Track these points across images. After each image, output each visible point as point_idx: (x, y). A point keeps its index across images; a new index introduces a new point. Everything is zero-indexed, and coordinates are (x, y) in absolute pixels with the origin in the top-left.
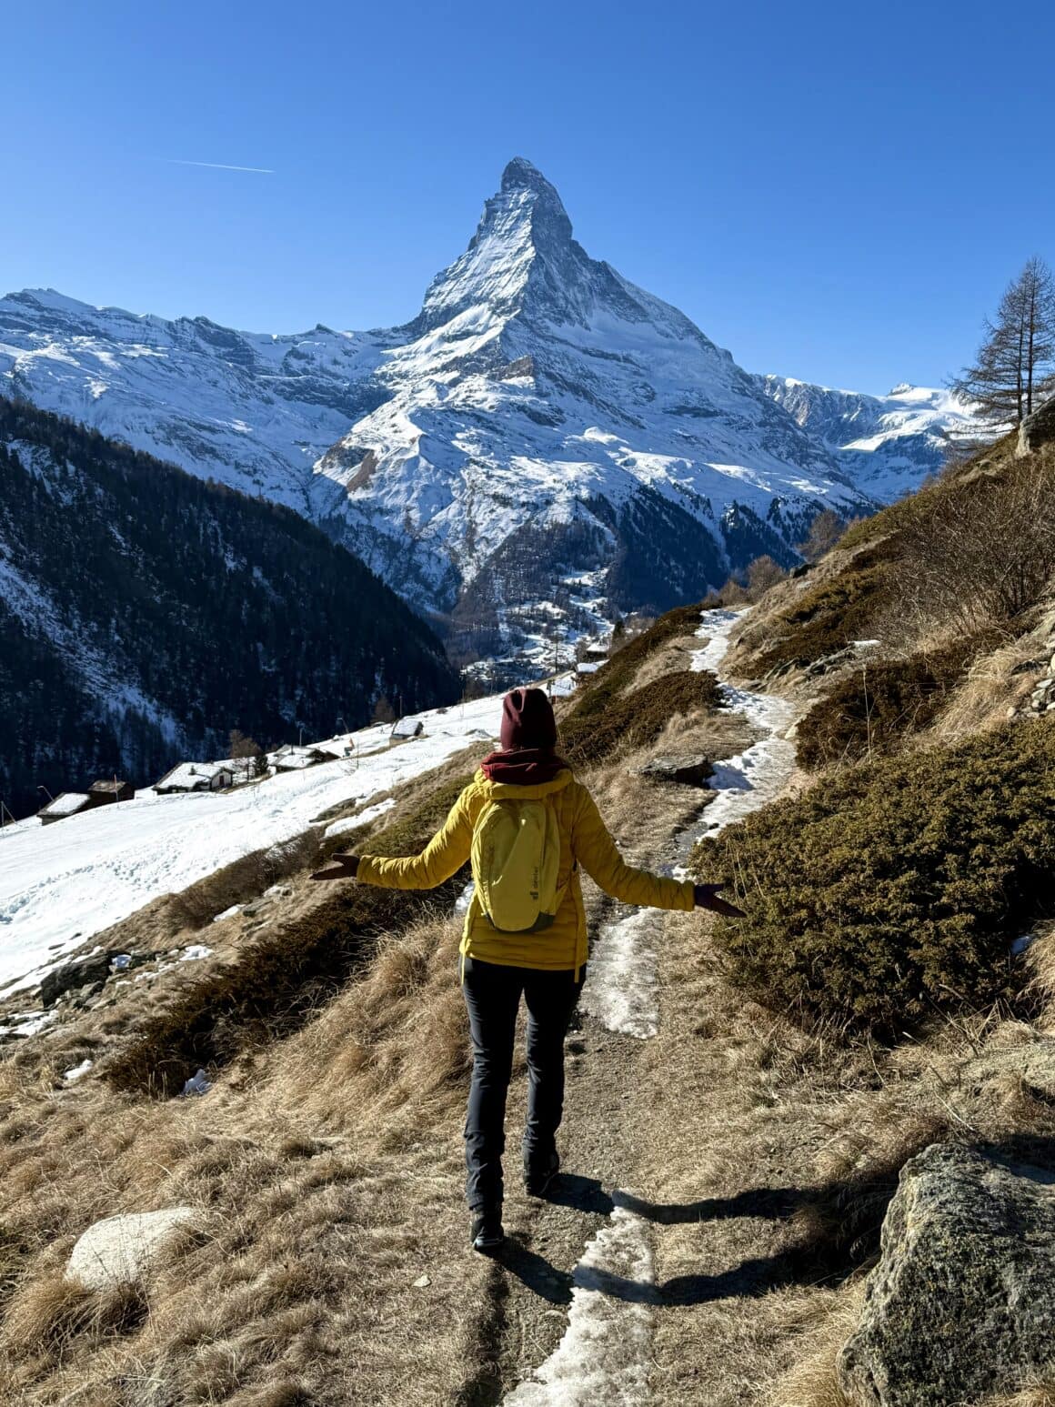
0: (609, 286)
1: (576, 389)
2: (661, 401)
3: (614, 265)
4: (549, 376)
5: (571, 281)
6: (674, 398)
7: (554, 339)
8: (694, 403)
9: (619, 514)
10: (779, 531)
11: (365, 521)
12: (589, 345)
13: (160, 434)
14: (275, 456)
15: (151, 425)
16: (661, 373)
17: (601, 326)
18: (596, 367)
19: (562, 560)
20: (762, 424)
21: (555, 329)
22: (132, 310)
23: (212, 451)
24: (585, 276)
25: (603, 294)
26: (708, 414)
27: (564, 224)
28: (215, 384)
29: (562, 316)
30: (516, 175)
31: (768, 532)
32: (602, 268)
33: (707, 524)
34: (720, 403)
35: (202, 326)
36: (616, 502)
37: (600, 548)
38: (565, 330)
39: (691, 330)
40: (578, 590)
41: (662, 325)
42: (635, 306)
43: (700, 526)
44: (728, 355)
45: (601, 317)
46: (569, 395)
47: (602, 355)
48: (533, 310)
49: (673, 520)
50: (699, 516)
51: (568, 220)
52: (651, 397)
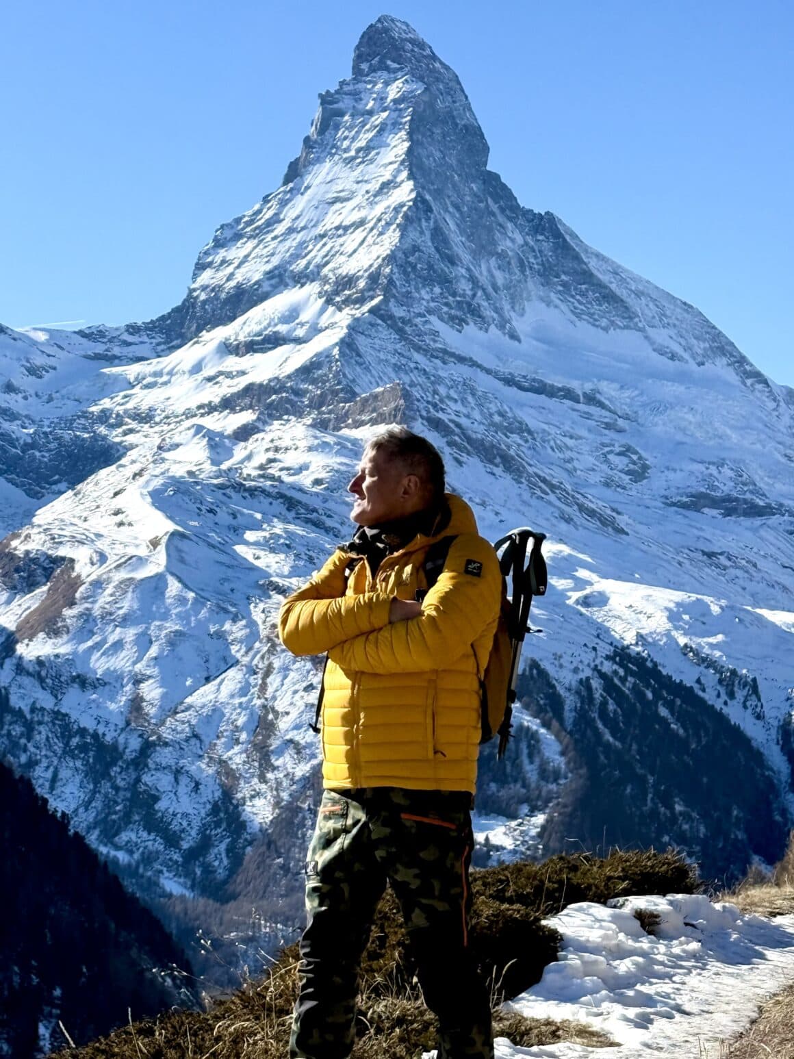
0: (558, 259)
2: (658, 482)
5: (484, 247)
6: (686, 476)
7: (446, 355)
8: (725, 485)
9: (569, 702)
11: (47, 702)
12: (517, 368)
16: (660, 426)
17: (543, 336)
18: (529, 408)
21: (449, 337)
24: (513, 239)
25: (546, 274)
26: (754, 511)
27: (473, 142)
29: (464, 312)
30: (382, 48)
32: (545, 225)
33: (752, 729)
34: (778, 489)
36: (566, 681)
37: (529, 769)
38: (469, 339)
39: (722, 347)
41: (661, 336)
42: (608, 297)
43: (736, 735)
45: (541, 317)
47: (542, 389)
48: (407, 300)
49: (681, 718)
50: (735, 713)
51: (477, 133)
52: (639, 473)
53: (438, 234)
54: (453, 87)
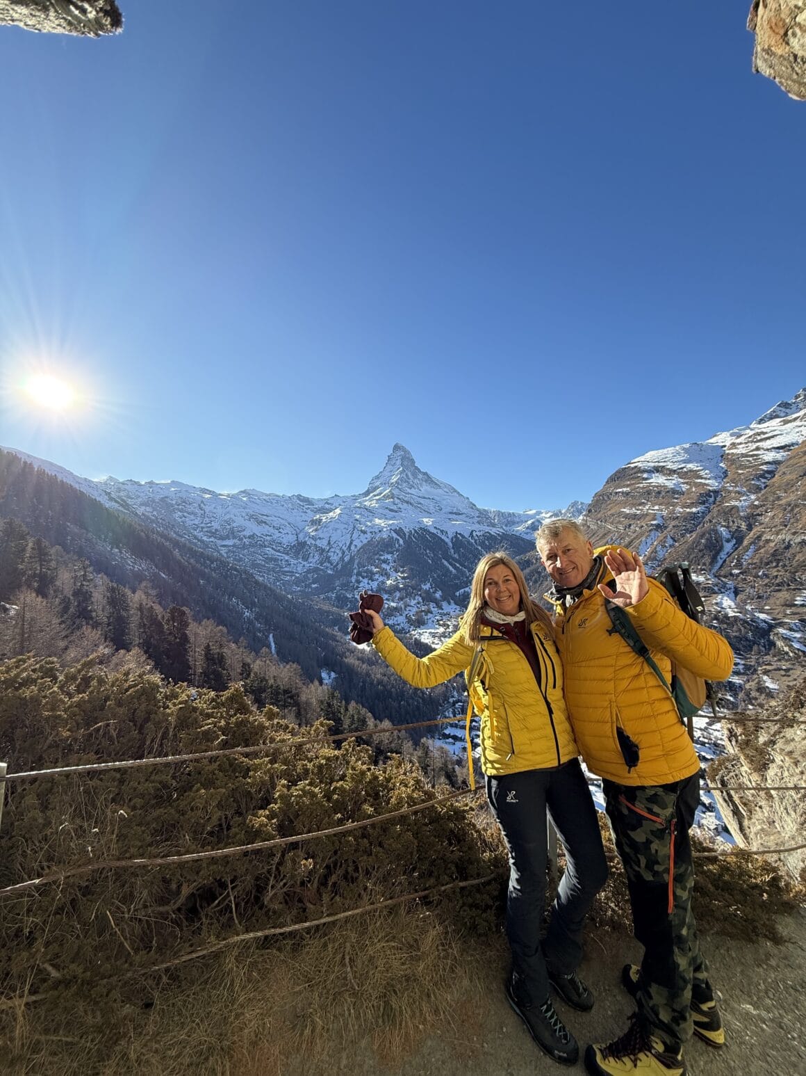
0: (428, 479)
1: (407, 502)
2: (444, 511)
3: (429, 473)
4: (398, 498)
5: (415, 477)
6: (449, 509)
7: (408, 493)
8: (455, 511)
9: (407, 534)
10: (473, 541)
11: (313, 542)
12: (421, 495)
13: (247, 517)
14: (289, 524)
15: (244, 514)
16: (444, 502)
17: (426, 490)
18: (422, 501)
19: (382, 551)
20: (478, 517)
21: (409, 491)
22: (278, 494)
23: (265, 522)
24: (420, 476)
25: (426, 481)
26: (460, 514)
27: (413, 461)
28: (283, 506)
29: (411, 487)
30: (397, 448)
31: (469, 542)
32: (425, 474)
33: (447, 540)
34: (464, 511)
35: (299, 497)
36: (406, 530)
37: (397, 546)
38: (413, 491)
39: (455, 491)
40: (385, 561)
41: (445, 490)
42: (436, 484)
43: (443, 540)
44: (468, 498)
45: (425, 489)
46: (405, 504)
47: (424, 498)
48: (401, 485)
49: (430, 537)
50: (443, 537)
51: (413, 459)
52: (441, 510)
53: (407, 475)
54: (409, 453)
